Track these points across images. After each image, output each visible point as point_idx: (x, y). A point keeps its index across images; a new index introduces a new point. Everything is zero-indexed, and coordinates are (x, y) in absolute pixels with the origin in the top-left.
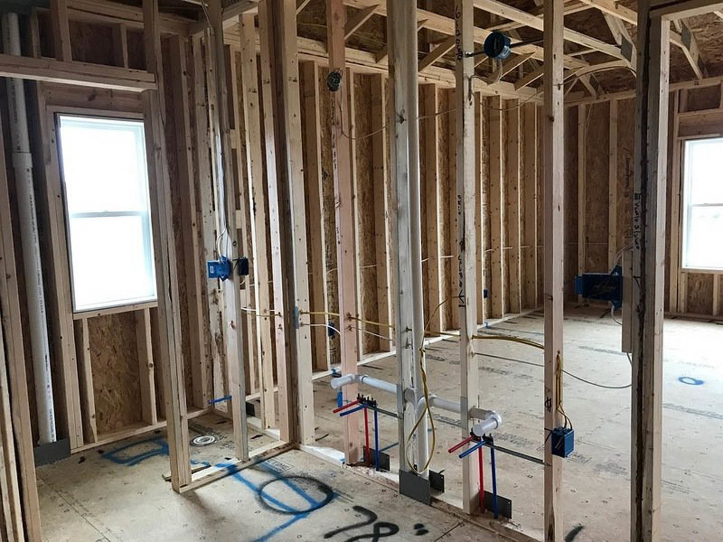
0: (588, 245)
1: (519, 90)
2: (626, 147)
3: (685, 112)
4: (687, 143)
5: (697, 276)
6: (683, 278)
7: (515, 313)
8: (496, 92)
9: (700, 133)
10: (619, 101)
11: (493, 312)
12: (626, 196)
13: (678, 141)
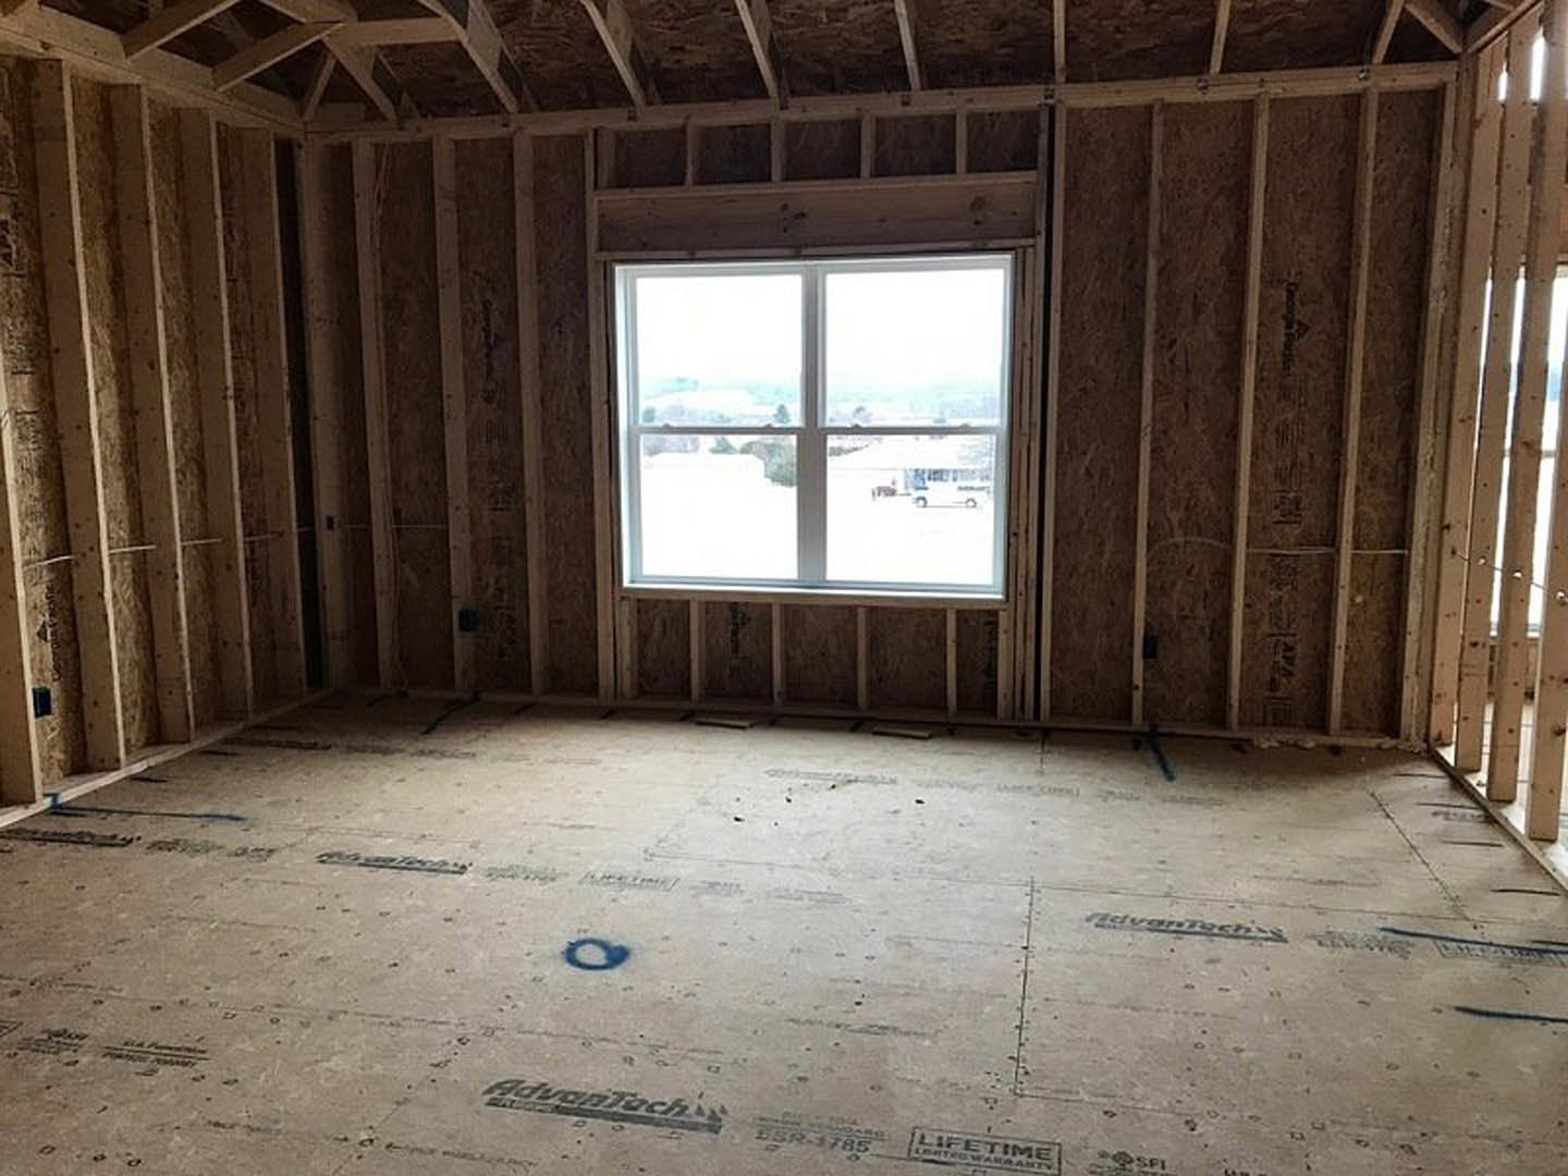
0: (398, 530)
1: (135, 56)
2: (482, 270)
3: (610, 187)
4: (619, 269)
5: (656, 606)
6: (625, 613)
7: (174, 743)
8: (46, 46)
9: (644, 246)
10: (457, 143)
11: (91, 752)
12: (488, 400)
13: (597, 262)
